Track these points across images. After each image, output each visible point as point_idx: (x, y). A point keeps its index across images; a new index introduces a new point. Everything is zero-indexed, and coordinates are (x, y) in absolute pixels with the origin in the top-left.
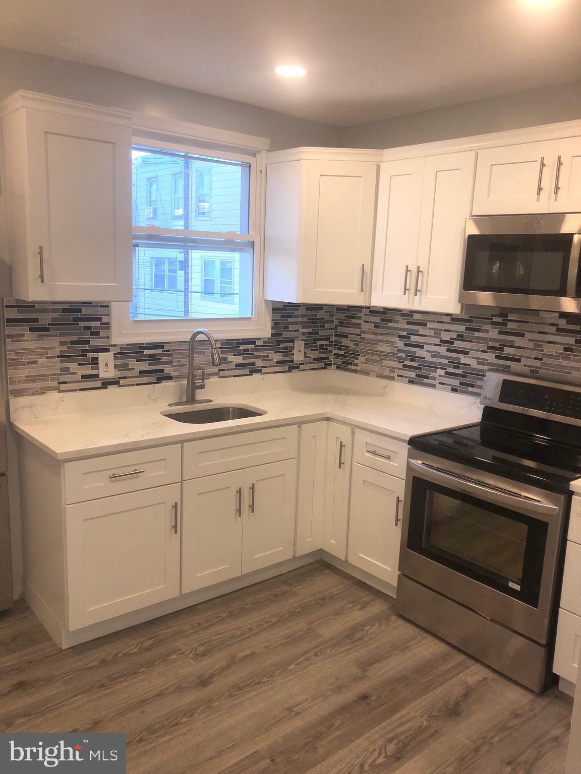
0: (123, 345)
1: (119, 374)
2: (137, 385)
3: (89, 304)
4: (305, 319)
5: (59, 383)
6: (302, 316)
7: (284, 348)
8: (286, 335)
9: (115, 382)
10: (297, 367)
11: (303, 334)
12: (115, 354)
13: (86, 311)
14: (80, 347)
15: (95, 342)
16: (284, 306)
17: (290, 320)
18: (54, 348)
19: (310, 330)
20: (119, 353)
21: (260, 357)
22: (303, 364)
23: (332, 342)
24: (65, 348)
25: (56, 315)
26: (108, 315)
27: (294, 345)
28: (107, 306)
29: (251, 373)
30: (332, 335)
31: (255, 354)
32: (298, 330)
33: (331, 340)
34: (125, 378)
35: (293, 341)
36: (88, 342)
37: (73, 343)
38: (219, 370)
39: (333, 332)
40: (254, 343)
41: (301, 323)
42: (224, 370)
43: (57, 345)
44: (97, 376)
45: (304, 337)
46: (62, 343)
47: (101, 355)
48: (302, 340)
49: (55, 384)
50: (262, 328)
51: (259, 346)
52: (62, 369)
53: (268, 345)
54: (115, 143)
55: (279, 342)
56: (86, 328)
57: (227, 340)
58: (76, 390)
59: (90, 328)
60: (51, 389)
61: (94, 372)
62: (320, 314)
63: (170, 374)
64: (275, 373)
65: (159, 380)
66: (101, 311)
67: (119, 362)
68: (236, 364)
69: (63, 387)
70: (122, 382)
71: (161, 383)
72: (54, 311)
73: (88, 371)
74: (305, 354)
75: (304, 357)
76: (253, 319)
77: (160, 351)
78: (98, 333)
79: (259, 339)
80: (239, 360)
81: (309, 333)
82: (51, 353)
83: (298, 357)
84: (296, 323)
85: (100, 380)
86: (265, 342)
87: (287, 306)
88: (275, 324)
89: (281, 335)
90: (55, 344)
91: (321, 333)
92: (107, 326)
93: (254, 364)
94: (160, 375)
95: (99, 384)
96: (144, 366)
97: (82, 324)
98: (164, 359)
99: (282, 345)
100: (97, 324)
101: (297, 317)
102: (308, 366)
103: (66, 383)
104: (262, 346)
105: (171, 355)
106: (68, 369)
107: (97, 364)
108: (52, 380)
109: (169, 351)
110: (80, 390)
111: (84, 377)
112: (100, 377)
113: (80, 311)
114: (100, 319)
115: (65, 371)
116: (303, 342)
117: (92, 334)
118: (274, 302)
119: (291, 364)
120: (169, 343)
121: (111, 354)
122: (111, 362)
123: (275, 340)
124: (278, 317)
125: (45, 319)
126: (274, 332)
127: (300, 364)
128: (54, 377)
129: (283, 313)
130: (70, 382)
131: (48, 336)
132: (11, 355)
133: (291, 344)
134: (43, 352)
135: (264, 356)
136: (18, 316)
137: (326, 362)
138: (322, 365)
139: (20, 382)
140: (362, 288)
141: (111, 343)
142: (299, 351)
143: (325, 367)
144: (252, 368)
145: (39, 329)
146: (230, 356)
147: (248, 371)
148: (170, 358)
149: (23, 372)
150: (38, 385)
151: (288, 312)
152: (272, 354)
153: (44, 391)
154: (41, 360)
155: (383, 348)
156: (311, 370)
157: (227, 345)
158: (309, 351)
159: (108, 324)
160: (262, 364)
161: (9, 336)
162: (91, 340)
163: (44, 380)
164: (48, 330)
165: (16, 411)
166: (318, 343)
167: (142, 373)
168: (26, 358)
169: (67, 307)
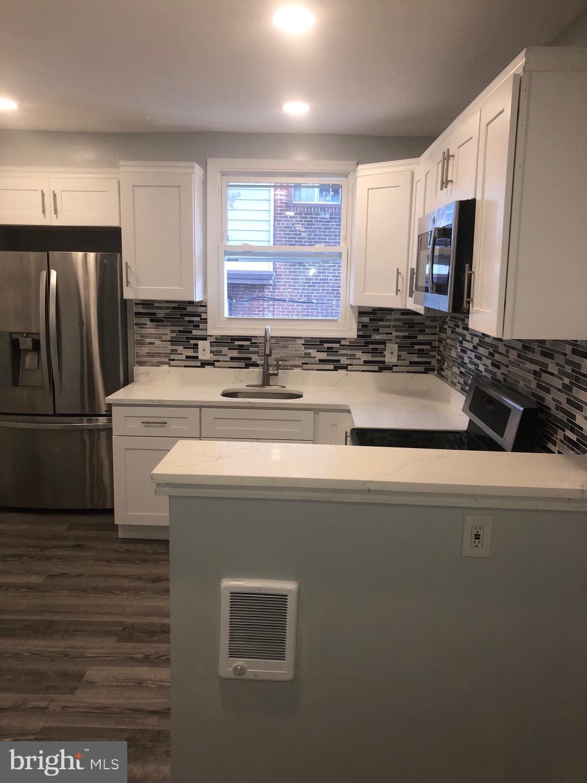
0: (218, 336)
1: (216, 358)
2: (229, 368)
3: (190, 303)
4: (400, 323)
5: (169, 360)
6: (395, 320)
7: (373, 349)
8: (377, 337)
9: (211, 364)
10: (389, 368)
11: (397, 337)
12: (211, 342)
13: (190, 309)
14: (185, 336)
15: (195, 332)
16: (373, 310)
17: (380, 323)
18: (166, 334)
19: (406, 334)
20: (214, 342)
21: (346, 355)
22: (397, 366)
23: (436, 347)
24: (174, 335)
25: (168, 311)
26: (206, 313)
27: (385, 346)
28: (205, 306)
29: (336, 369)
30: (435, 341)
31: (340, 352)
32: (391, 334)
33: (433, 345)
34: (219, 361)
35: (384, 343)
36: (191, 332)
37: (180, 332)
38: (303, 364)
39: (436, 337)
40: (339, 342)
41: (394, 326)
42: (307, 364)
43: (169, 332)
44: (197, 357)
45: (399, 340)
46: (172, 331)
47: (200, 343)
48: (396, 343)
49: (167, 360)
50: (347, 329)
51: (345, 345)
52: (172, 350)
53: (353, 345)
54: (180, 187)
55: (367, 344)
56: (189, 322)
57: (311, 338)
58: (181, 366)
59: (193, 322)
60: (164, 363)
61: (195, 355)
62: (415, 319)
63: (256, 362)
64: (362, 371)
65: (247, 366)
66: (201, 309)
67: (215, 349)
68: (319, 360)
69: (172, 363)
70: (216, 364)
71: (249, 368)
72: (167, 308)
73: (190, 353)
74: (399, 356)
75: (398, 360)
76: (339, 321)
77: (248, 343)
78: (198, 326)
79: (345, 339)
80: (323, 356)
81: (404, 337)
82: (164, 337)
84: (389, 326)
85: (199, 361)
86: (350, 342)
87: (378, 310)
88: (362, 327)
89: (370, 336)
90: (167, 332)
91: (421, 337)
92: (205, 321)
93: (339, 361)
94: (248, 362)
95: (199, 364)
96: (235, 354)
97: (187, 319)
98: (251, 349)
99: (371, 346)
100: (198, 319)
101: (389, 320)
102: (403, 369)
103: (174, 360)
104: (348, 346)
105: (258, 347)
106: (176, 350)
107: (198, 348)
108: (165, 357)
109: (256, 343)
110: (185, 366)
111: (187, 357)
112: (199, 358)
113: (185, 309)
114: (200, 316)
115: (174, 352)
116: (397, 345)
117: (194, 326)
118: (359, 307)
119: (382, 365)
120: (256, 337)
121: (208, 343)
122: (208, 348)
123: (362, 341)
124: (366, 320)
125: (161, 314)
126: (361, 333)
127: (393, 366)
128: (166, 355)
129: (372, 316)
130: (177, 360)
131: (162, 326)
132: (137, 337)
133: (382, 346)
134: (159, 337)
135: (350, 355)
136: (143, 311)
137: (427, 366)
138: (422, 369)
139: (143, 356)
140: (398, 290)
141: (208, 334)
142: (392, 353)
143: (426, 371)
144: (337, 364)
145: (155, 320)
146: (313, 352)
147: (332, 367)
148: (256, 349)
149: (145, 350)
150: (155, 360)
151: (378, 316)
152: (359, 354)
153: (159, 364)
154: (157, 342)
155: (454, 354)
156: (407, 372)
157: (311, 343)
158: (404, 354)
159: (206, 319)
160: (348, 362)
161: (137, 324)
162: (193, 331)
163: (159, 357)
164: (163, 321)
165: (137, 375)
166: (417, 347)
167: (232, 359)
168: (147, 340)
169: (176, 305)
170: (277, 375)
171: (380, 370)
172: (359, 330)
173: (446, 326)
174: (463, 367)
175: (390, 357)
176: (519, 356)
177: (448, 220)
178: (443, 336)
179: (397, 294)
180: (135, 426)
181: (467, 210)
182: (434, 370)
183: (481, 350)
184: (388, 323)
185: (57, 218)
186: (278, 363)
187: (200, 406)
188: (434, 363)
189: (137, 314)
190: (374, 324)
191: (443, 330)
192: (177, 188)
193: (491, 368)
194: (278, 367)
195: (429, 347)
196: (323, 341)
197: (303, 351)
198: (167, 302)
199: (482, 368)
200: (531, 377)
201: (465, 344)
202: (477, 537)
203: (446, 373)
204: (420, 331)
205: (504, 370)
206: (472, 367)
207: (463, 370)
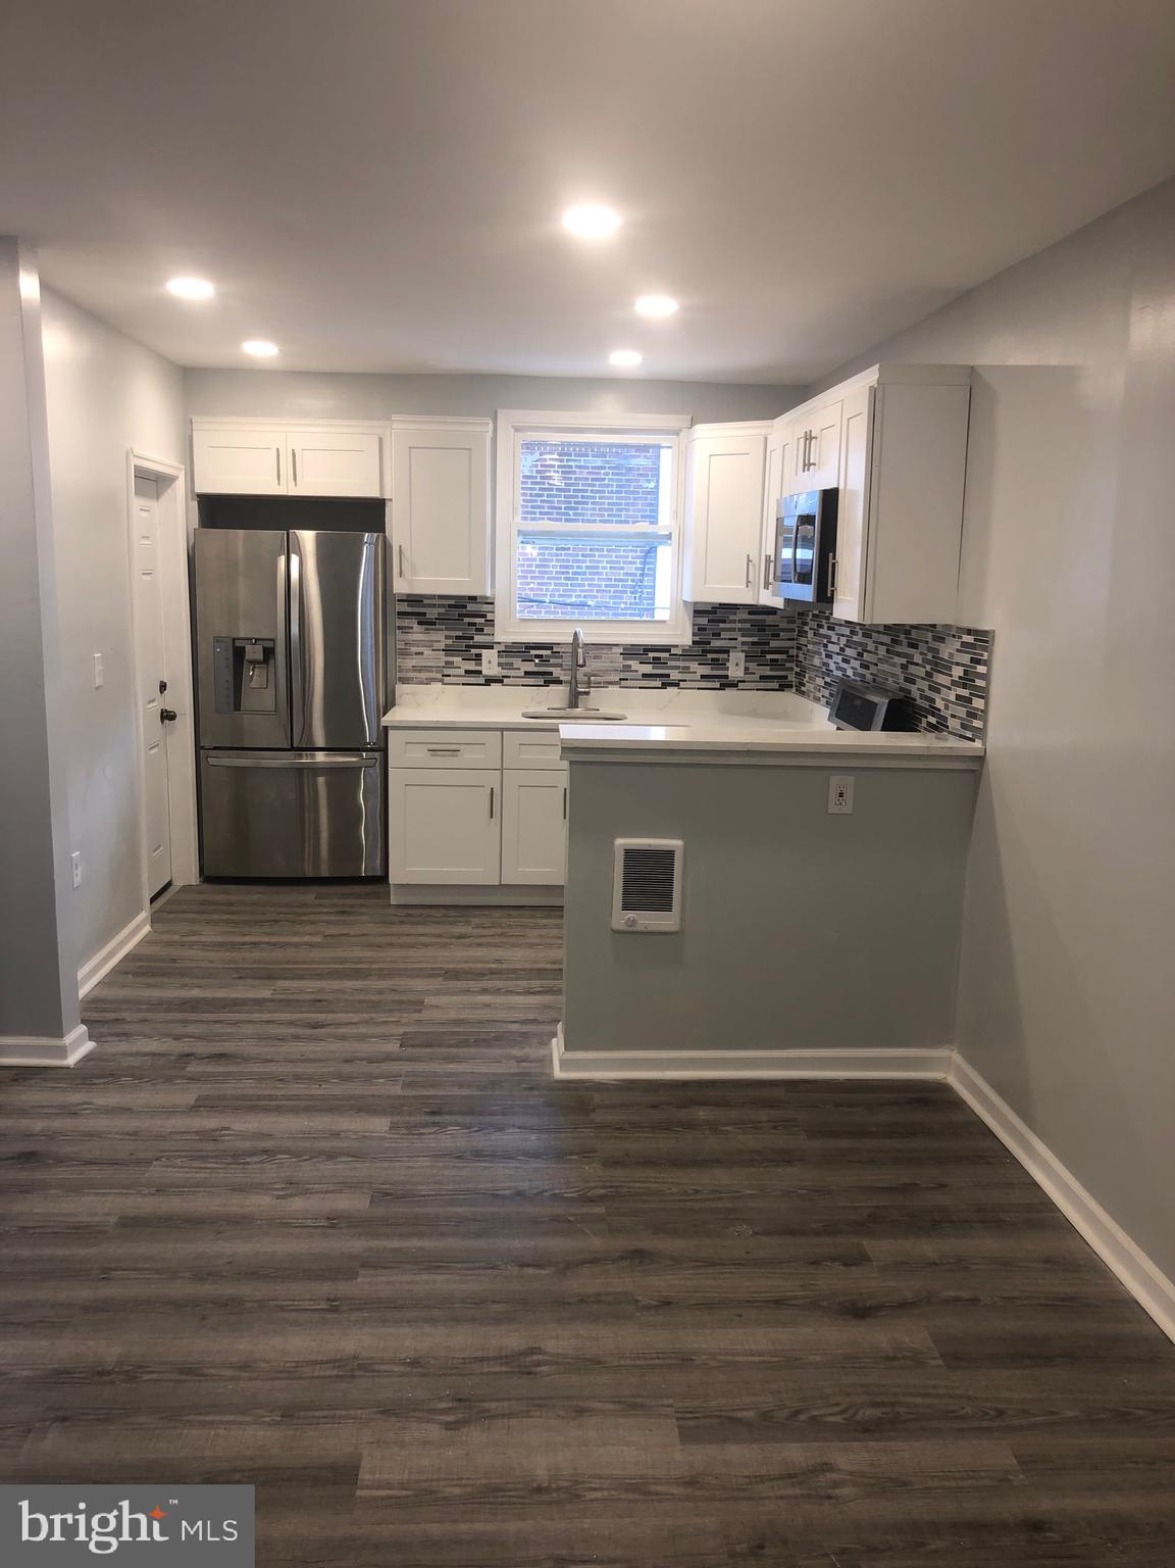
0: (507, 643)
1: (505, 672)
2: (523, 685)
3: (473, 599)
4: (748, 626)
5: (443, 676)
6: (739, 621)
7: (713, 660)
8: (716, 643)
9: (499, 681)
10: (734, 685)
11: (743, 643)
12: (498, 652)
13: (471, 607)
14: (465, 643)
15: (478, 638)
16: (713, 607)
17: (722, 625)
18: (439, 641)
19: (756, 639)
20: (503, 651)
21: (677, 668)
22: (744, 681)
23: (793, 656)
24: (450, 642)
25: (443, 610)
26: (493, 612)
27: (729, 656)
28: (492, 603)
29: (664, 686)
30: (793, 648)
31: (670, 663)
32: (736, 639)
33: (790, 654)
34: (509, 677)
35: (728, 652)
36: (472, 638)
37: (457, 637)
38: (621, 679)
39: (794, 644)
40: (669, 650)
41: (740, 630)
42: (627, 679)
43: (443, 638)
44: (480, 672)
45: (746, 648)
46: (447, 637)
47: (484, 652)
48: (742, 651)
49: (439, 676)
50: (679, 633)
51: (677, 655)
52: (446, 663)
53: (687, 655)
54: (471, 450)
55: (705, 652)
56: (470, 624)
57: (631, 645)
58: (459, 684)
59: (475, 624)
60: (434, 680)
61: (478, 668)
62: (770, 619)
63: (560, 678)
64: (699, 689)
65: (547, 683)
66: (486, 608)
67: (503, 660)
68: (642, 674)
69: (446, 679)
70: (505, 680)
71: (549, 686)
72: (440, 606)
73: (471, 666)
74: (746, 669)
75: (745, 674)
77: (549, 652)
78: (482, 630)
79: (677, 646)
80: (648, 669)
81: (753, 643)
82: (436, 646)
83: (735, 671)
84: (734, 630)
85: (483, 677)
86: (683, 650)
87: (720, 607)
88: (699, 630)
89: (709, 643)
90: (440, 638)
91: (774, 644)
92: (491, 623)
93: (668, 676)
94: (548, 678)
95: (482, 681)
96: (530, 667)
97: (466, 620)
98: (552, 661)
99: (710, 656)
100: (482, 620)
101: (734, 622)
102: (753, 685)
103: (449, 676)
104: (680, 655)
105: (561, 657)
106: (452, 663)
107: (481, 660)
108: (437, 672)
109: (560, 652)
110: (463, 684)
111: (467, 672)
112: (483, 673)
113: (465, 606)
114: (485, 616)
115: (449, 664)
116: (743, 654)
117: (477, 630)
118: (695, 603)
119: (724, 681)
120: (559, 644)
121: (495, 651)
122: (495, 660)
123: (698, 649)
124: (704, 621)
125: (432, 614)
126: (697, 639)
127: (739, 681)
128: (438, 669)
129: (711, 617)
130: (454, 676)
131: (434, 630)
132: (400, 645)
133: (725, 656)
134: (430, 645)
135: (684, 668)
136: (409, 610)
137: (783, 682)
138: (776, 685)
139: (407, 671)
140: (748, 582)
141: (496, 641)
142: (737, 665)
143: (782, 688)
144: (666, 680)
145: (426, 623)
146: (634, 664)
147: (659, 684)
148: (559, 661)
149: (411, 662)
150: (423, 675)
151: (719, 615)
152: (694, 666)
153: (429, 681)
154: (427, 652)
155: (817, 662)
156: (757, 690)
157: (634, 652)
158: (752, 666)
159: (493, 621)
160: (680, 677)
161: (399, 628)
162: (475, 637)
163: (429, 671)
164: (435, 624)
165: (400, 696)
166: (769, 657)
167: (527, 673)
168: (414, 649)
169: (453, 602)
170: (587, 693)
171: (723, 687)
172: (694, 634)
173: (806, 628)
174: (828, 675)
175: (736, 668)
176: (888, 651)
178: (803, 641)
179: (747, 586)
180: (419, 755)
181: (830, 498)
182: (791, 686)
183: (849, 652)
184: (733, 626)
185: (296, 485)
186: (589, 678)
187: (502, 729)
188: (792, 677)
189: (399, 613)
190: (713, 626)
191: (802, 633)
192: (467, 451)
193: (860, 670)
194: (589, 684)
195: (784, 656)
196: (648, 649)
197: (620, 662)
198: (441, 597)
199: (850, 673)
200: (898, 671)
201: (831, 647)
202: (841, 795)
203: (809, 687)
204: (773, 635)
205: (873, 669)
206: (839, 674)
207: (828, 679)
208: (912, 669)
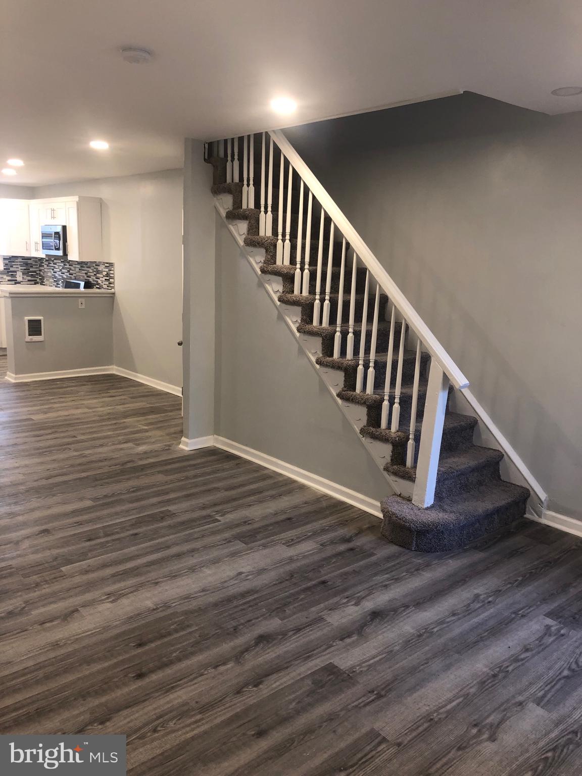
4: (22, 263)
6: (19, 262)
8: (12, 269)
11: (21, 269)
16: (9, 257)
17: (13, 263)
22: (22, 282)
23: (39, 273)
30: (38, 271)
32: (18, 268)
39: (39, 269)
41: (19, 265)
45: (22, 271)
55: (8, 272)
62: (30, 261)
74: (23, 277)
75: (23, 279)
81: (24, 269)
84: (17, 265)
87: (12, 257)
88: (6, 265)
89: (9, 269)
91: (31, 269)
99: (10, 273)
102: (26, 283)
116: (22, 273)
123: (6, 271)
124: (7, 262)
126: (5, 268)
129: (9, 260)
133: (15, 273)
138: (33, 283)
140: (27, 249)
143: (35, 284)
151: (12, 260)
152: (5, 277)
155: (49, 274)
158: (25, 276)
166: (30, 274)
171: (16, 283)
172: (4, 266)
175: (19, 277)
176: (80, 269)
177: (59, 229)
178: (42, 268)
179: (27, 251)
181: (64, 228)
182: (38, 283)
183: (63, 270)
184: (17, 263)
188: (38, 280)
190: (10, 263)
191: (42, 266)
193: (69, 276)
195: (36, 273)
199: (65, 277)
200: (84, 275)
201: (55, 270)
202: (82, 304)
203: (46, 282)
204: (31, 267)
205: (74, 275)
206: (61, 277)
207: (55, 279)
208: (89, 274)
